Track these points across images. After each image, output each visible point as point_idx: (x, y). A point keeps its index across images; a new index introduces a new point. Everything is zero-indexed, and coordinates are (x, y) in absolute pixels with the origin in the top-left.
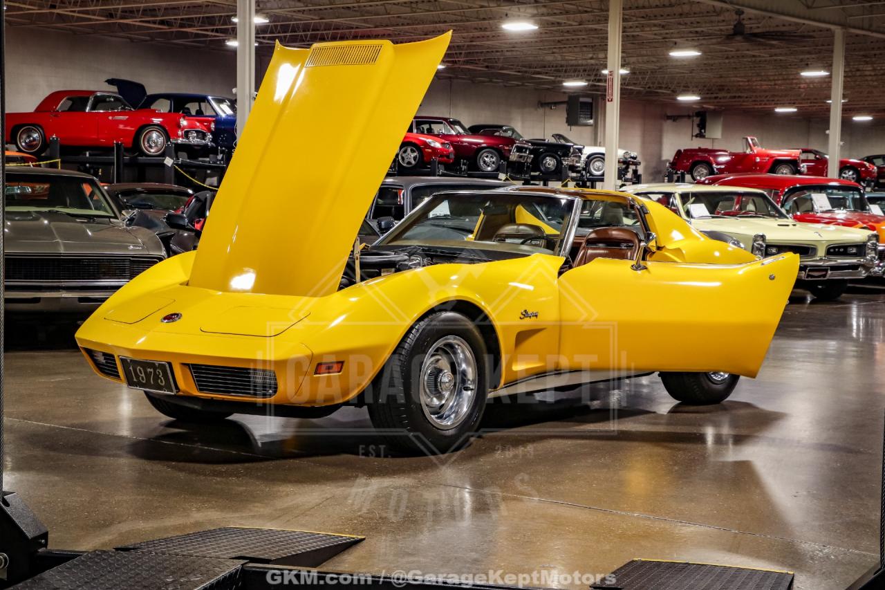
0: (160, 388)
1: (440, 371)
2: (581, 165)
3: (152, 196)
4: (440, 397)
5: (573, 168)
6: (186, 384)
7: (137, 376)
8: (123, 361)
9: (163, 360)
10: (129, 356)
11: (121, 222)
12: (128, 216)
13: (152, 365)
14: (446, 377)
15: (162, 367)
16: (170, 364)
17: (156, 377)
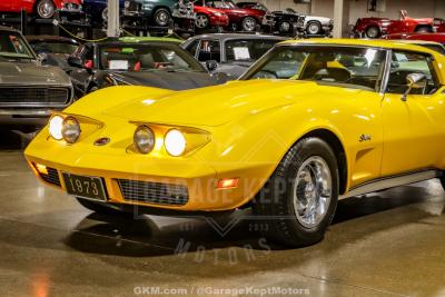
0: (94, 196)
1: (306, 183)
2: (304, 27)
3: (50, 45)
4: (305, 204)
5: (299, 29)
6: (115, 194)
7: (76, 188)
8: (65, 175)
9: (98, 176)
10: (70, 172)
11: (37, 63)
12: (42, 58)
13: (88, 179)
14: (309, 188)
15: (96, 181)
16: (103, 179)
17: (91, 188)
